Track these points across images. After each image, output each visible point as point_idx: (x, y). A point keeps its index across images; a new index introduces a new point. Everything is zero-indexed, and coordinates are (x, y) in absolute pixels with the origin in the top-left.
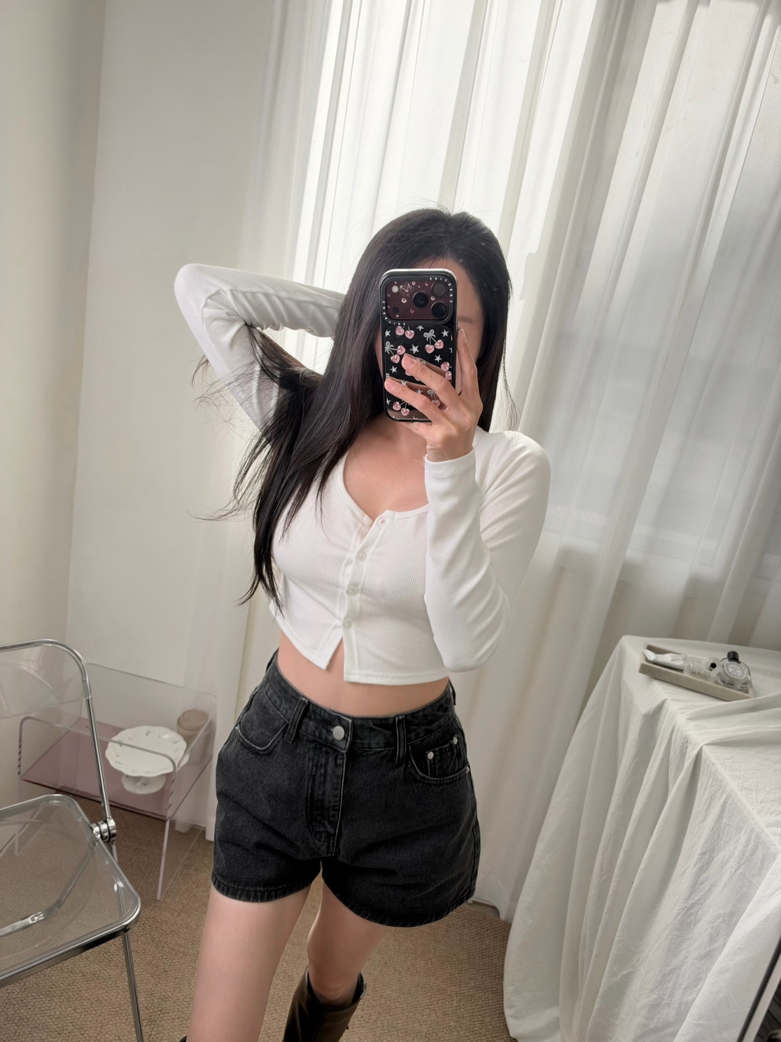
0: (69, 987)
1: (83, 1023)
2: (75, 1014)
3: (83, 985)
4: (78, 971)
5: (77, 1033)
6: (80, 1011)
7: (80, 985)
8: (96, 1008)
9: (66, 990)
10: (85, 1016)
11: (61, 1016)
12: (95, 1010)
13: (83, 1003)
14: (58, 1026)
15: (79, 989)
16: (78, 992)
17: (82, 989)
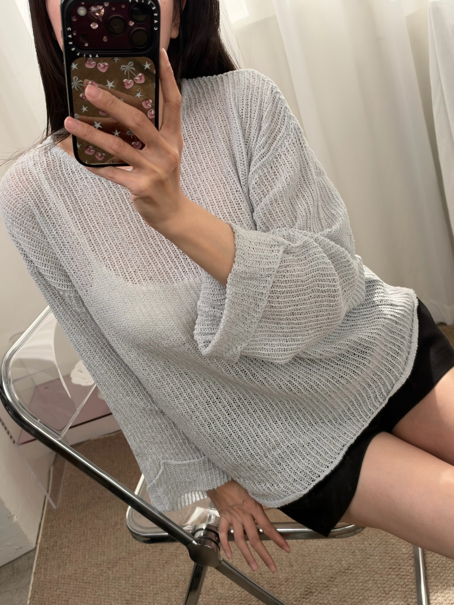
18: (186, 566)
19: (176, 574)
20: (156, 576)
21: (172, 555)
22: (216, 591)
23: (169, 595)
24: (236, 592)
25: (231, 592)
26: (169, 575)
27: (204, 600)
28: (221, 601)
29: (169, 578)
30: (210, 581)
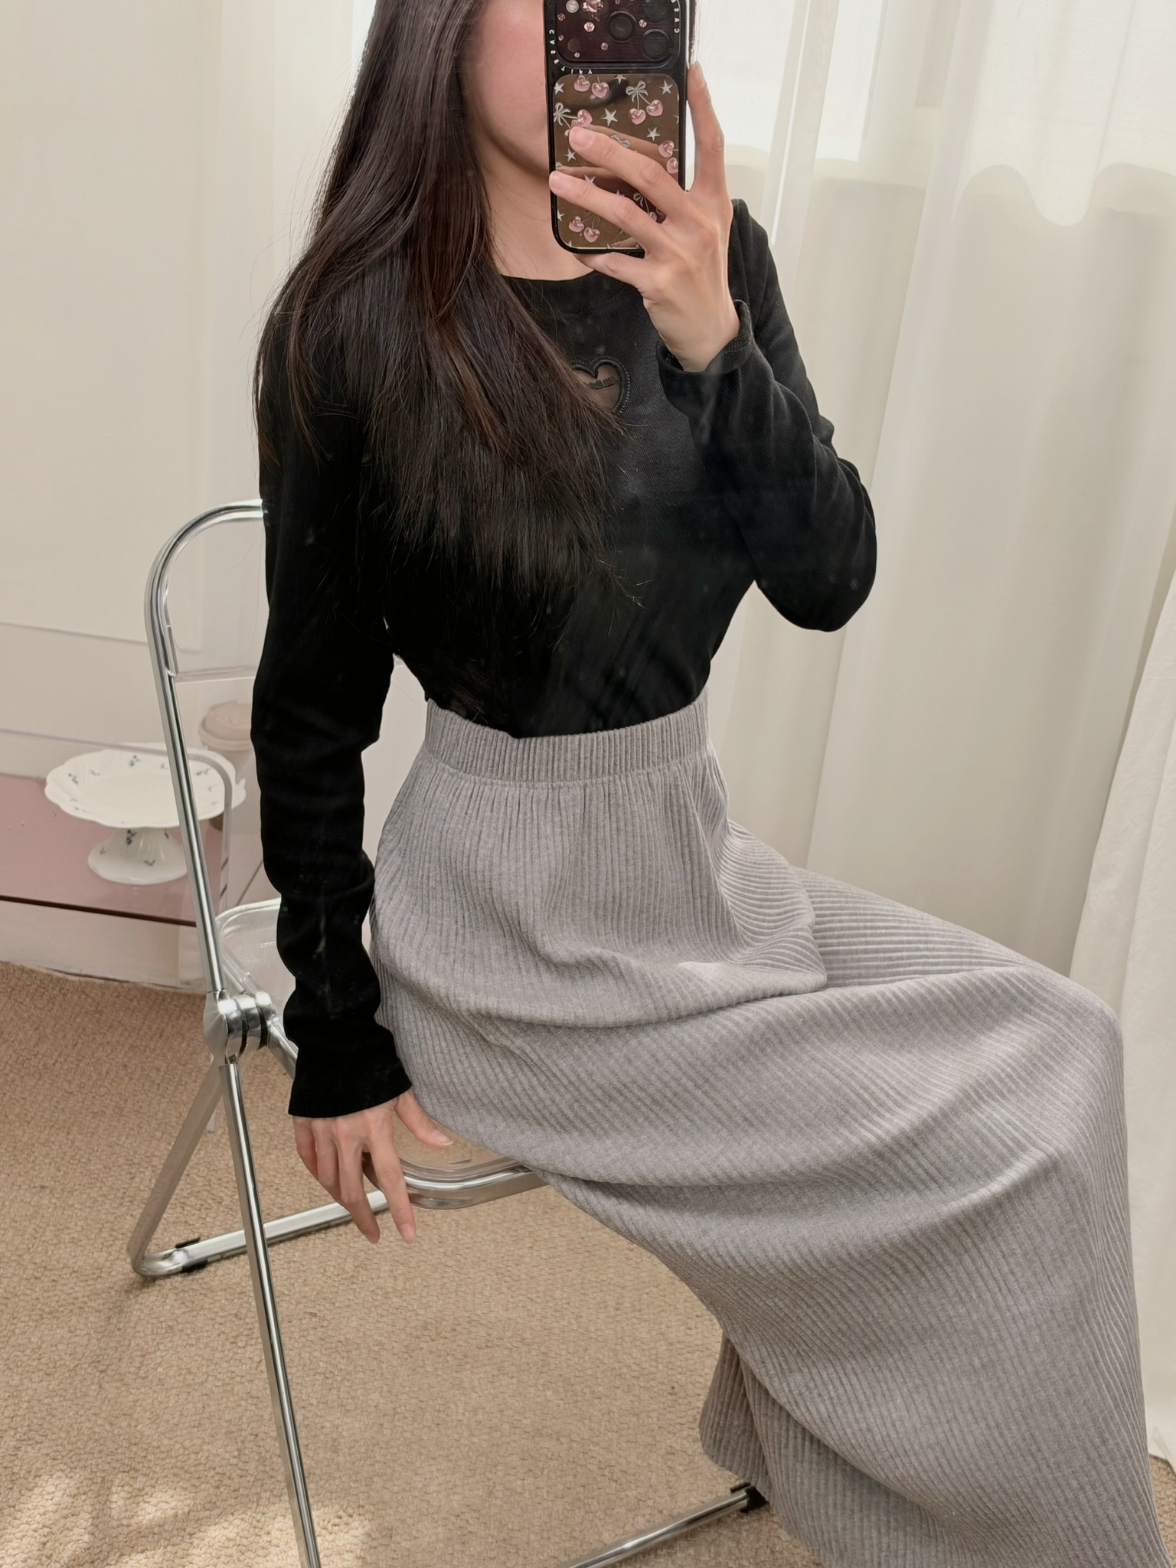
0: (46, 1295)
1: (98, 1352)
2: (76, 1339)
3: (77, 1289)
4: (61, 1266)
5: (89, 1370)
6: (84, 1332)
7: (72, 1288)
8: (121, 1326)
9: (42, 1300)
10: (99, 1340)
11: (44, 1346)
12: (119, 1329)
13: (87, 1319)
14: (43, 1361)
15: (74, 1295)
16: (71, 1301)
17: (79, 1295)
18: (94, 1341)
19: (60, 1347)
20: (13, 1331)
21: (73, 1304)
22: (133, 1424)
23: (22, 1384)
24: (177, 1446)
25: (166, 1442)
26: (43, 1342)
27: (97, 1429)
28: (134, 1449)
29: (40, 1348)
30: (131, 1398)
